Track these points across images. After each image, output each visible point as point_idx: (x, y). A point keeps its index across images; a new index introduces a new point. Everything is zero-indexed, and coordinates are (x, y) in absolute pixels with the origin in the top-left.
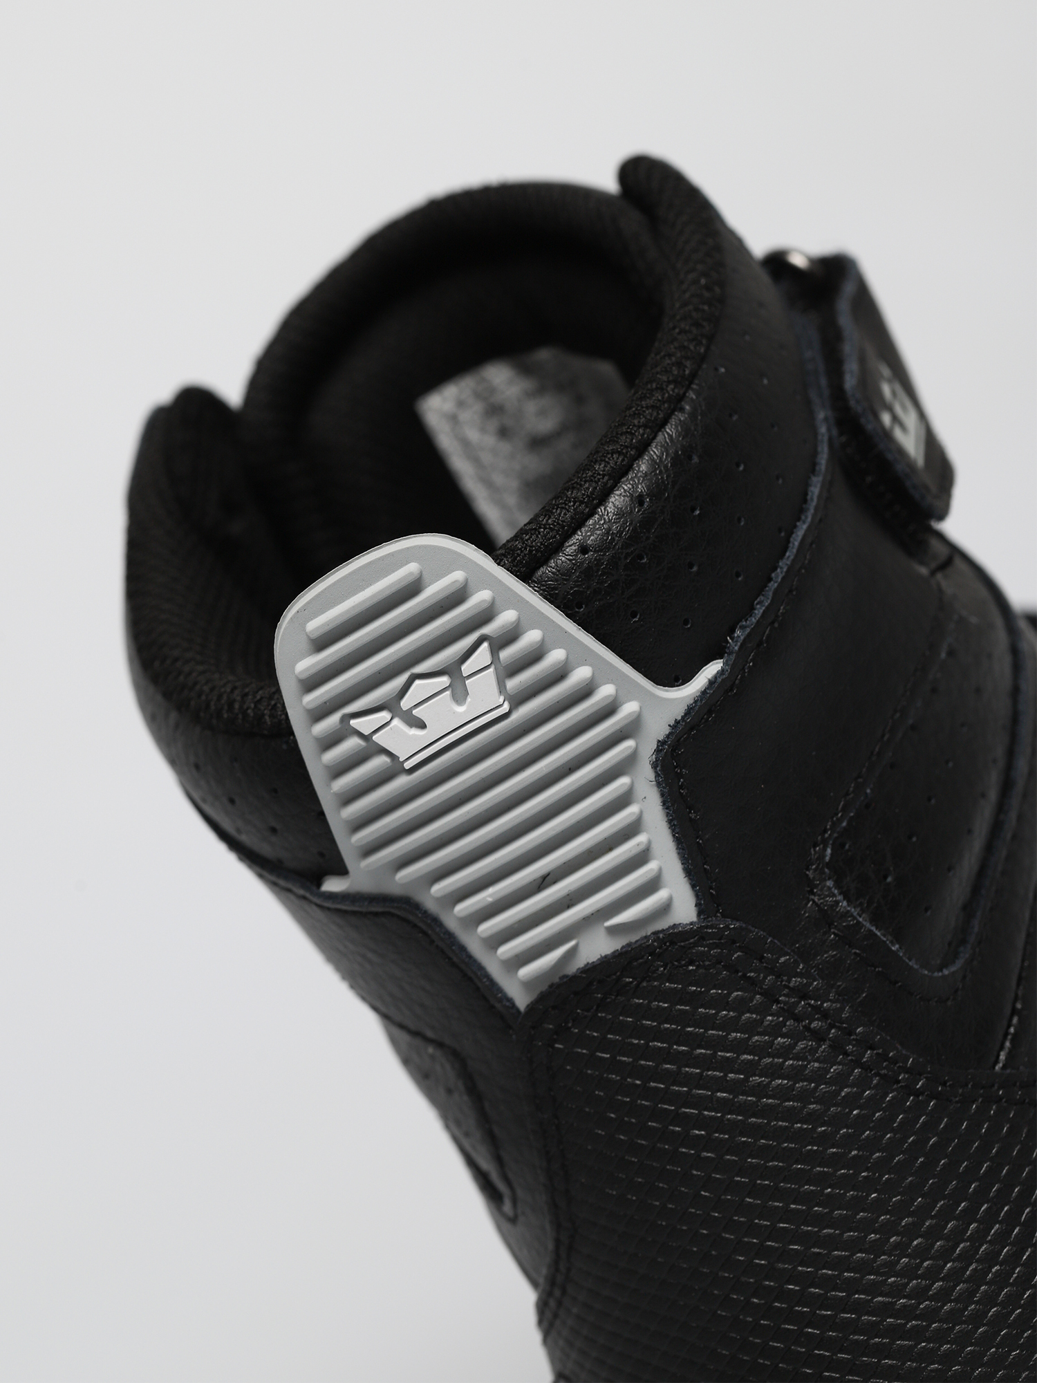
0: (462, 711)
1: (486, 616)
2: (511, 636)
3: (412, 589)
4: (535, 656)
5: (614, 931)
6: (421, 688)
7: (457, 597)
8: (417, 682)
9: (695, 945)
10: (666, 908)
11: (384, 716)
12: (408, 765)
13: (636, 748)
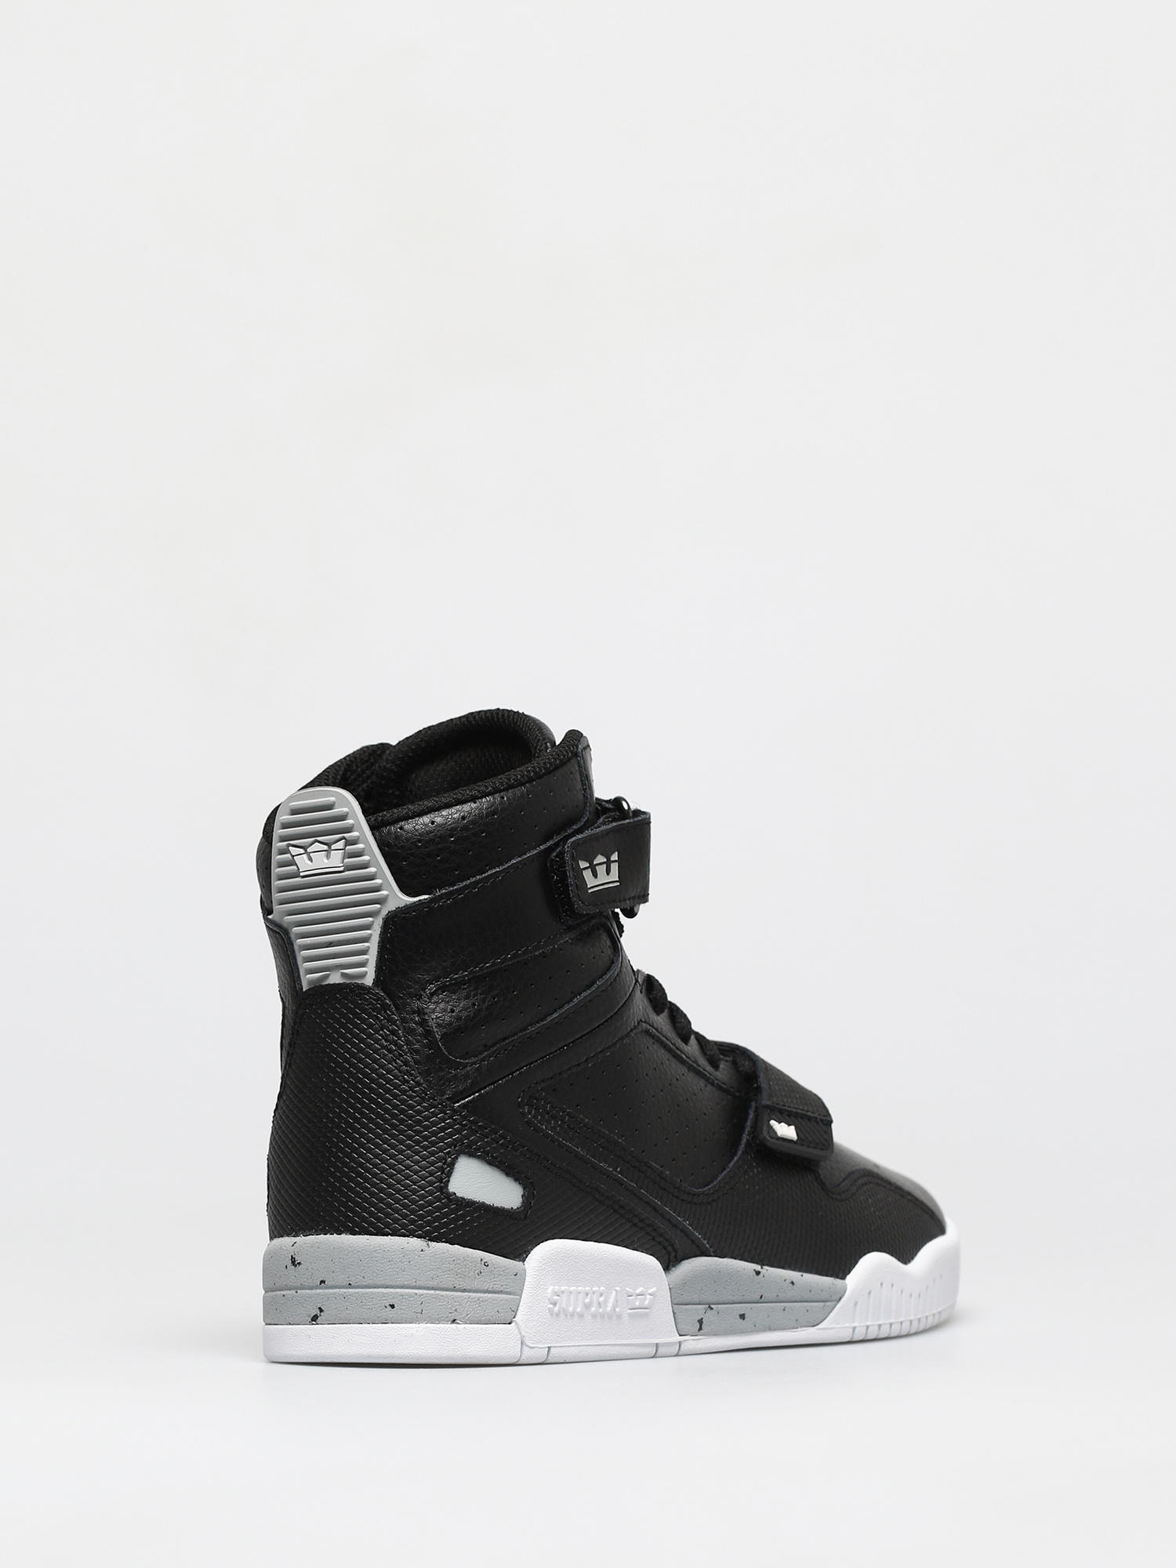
0: (326, 862)
1: (349, 830)
2: (354, 842)
3: (330, 807)
4: (359, 854)
5: (343, 975)
6: (317, 846)
7: (343, 818)
8: (317, 843)
9: (365, 994)
10: (363, 975)
11: (302, 851)
12: (301, 874)
13: (380, 909)
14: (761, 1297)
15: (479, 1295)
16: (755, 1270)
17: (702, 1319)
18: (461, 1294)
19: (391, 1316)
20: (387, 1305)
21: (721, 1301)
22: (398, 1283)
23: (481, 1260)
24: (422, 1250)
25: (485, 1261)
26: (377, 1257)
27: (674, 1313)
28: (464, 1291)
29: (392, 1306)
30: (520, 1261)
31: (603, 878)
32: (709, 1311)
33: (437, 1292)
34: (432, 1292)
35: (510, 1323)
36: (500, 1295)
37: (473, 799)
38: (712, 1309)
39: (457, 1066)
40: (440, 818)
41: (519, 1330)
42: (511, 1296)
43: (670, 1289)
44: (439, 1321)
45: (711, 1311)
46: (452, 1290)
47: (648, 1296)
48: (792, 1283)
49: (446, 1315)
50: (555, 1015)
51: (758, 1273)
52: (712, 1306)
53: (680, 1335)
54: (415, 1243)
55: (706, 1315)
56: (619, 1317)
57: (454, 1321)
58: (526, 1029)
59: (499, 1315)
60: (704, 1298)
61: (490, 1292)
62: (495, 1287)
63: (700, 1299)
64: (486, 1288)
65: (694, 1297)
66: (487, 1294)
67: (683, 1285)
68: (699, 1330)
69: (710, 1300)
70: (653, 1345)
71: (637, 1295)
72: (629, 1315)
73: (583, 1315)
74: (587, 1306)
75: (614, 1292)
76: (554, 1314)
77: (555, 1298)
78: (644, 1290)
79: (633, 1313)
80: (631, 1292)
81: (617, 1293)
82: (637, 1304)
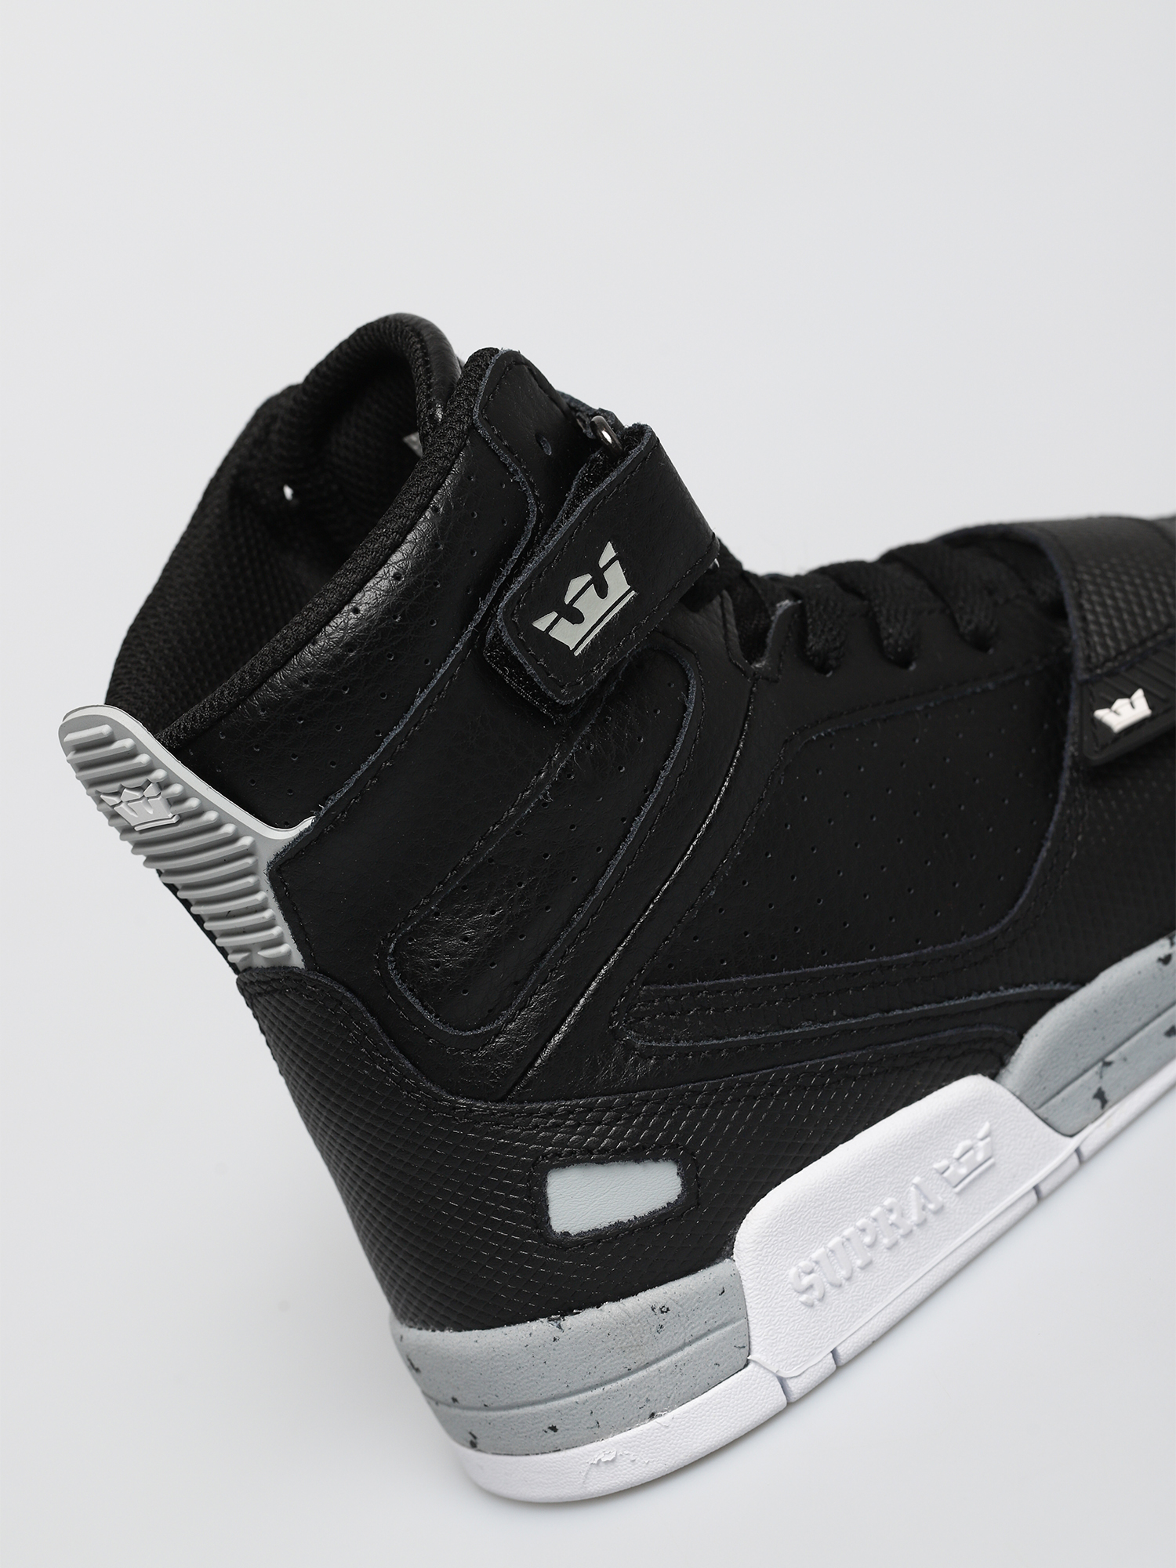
7: (131, 754)
13: (256, 863)
15: (674, 1358)
16: (1160, 958)
17: (1098, 1085)
18: (643, 1373)
19: (558, 1442)
20: (546, 1428)
21: (1119, 1041)
22: (545, 1396)
23: (653, 1309)
24: (555, 1339)
25: (660, 1306)
26: (498, 1366)
27: (1045, 1121)
28: (648, 1365)
29: (554, 1429)
30: (724, 1259)
31: (594, 609)
32: (1109, 1071)
33: (608, 1387)
34: (599, 1391)
35: (746, 1366)
36: (710, 1337)
37: (395, 547)
38: (1110, 1063)
39: (486, 1040)
40: (368, 598)
41: (765, 1368)
42: (728, 1328)
43: (1018, 1098)
44: (629, 1425)
45: (1109, 1068)
46: (627, 1375)
47: (981, 1144)
49: (636, 1415)
50: (610, 872)
51: (1166, 960)
52: (1109, 1059)
53: (1072, 1136)
54: (540, 1328)
55: (1106, 1077)
56: (939, 1211)
57: (652, 1416)
58: (569, 922)
59: (721, 1368)
60: (1089, 1060)
61: (690, 1343)
62: (696, 1332)
63: (1083, 1065)
64: (681, 1342)
65: (1071, 1073)
66: (687, 1349)
67: (1039, 1074)
68: (1103, 1106)
69: (1100, 1053)
70: (1028, 1193)
71: (958, 1159)
72: (959, 1194)
73: (870, 1263)
74: (872, 1246)
75: (912, 1189)
76: (816, 1303)
77: (806, 1280)
78: (968, 1143)
79: (965, 1186)
80: (944, 1163)
81: (917, 1187)
82: (963, 1171)
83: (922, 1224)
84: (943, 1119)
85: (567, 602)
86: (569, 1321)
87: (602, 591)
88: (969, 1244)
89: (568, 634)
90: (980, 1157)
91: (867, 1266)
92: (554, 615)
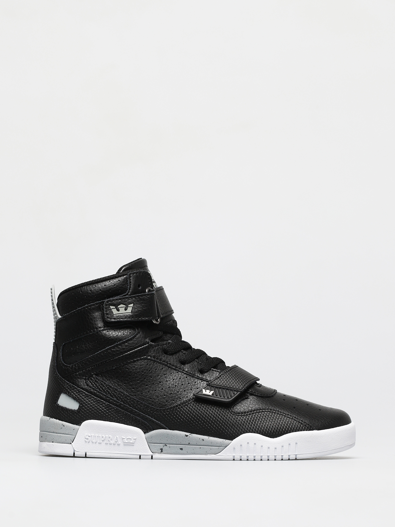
14: (189, 443)
15: (61, 435)
16: (186, 435)
17: (162, 448)
18: (55, 434)
21: (171, 443)
23: (62, 424)
24: (48, 421)
25: (63, 425)
27: (149, 446)
28: (57, 433)
30: (79, 426)
31: (122, 311)
34: (49, 433)
35: (70, 444)
36: (68, 435)
38: (167, 446)
41: (73, 447)
42: (72, 436)
43: (146, 438)
44: (50, 442)
45: (166, 446)
46: (53, 433)
47: (133, 440)
48: (203, 440)
51: (187, 436)
53: (153, 453)
55: (164, 447)
56: (119, 445)
59: (66, 441)
60: (163, 442)
61: (64, 434)
62: (66, 433)
63: (161, 442)
64: (63, 433)
65: (158, 442)
66: (64, 435)
67: (152, 437)
68: (161, 452)
69: (166, 442)
70: (138, 455)
71: (127, 439)
72: (124, 445)
73: (101, 443)
74: (103, 441)
75: (116, 437)
76: (87, 442)
77: (87, 437)
78: (131, 438)
79: (126, 444)
80: (124, 438)
81: (117, 437)
82: (127, 442)
83: (114, 444)
84: (128, 430)
85: (118, 307)
86: (51, 419)
87: (126, 310)
88: (121, 454)
89: (115, 311)
90: (131, 442)
91: (100, 443)
92: (115, 307)
